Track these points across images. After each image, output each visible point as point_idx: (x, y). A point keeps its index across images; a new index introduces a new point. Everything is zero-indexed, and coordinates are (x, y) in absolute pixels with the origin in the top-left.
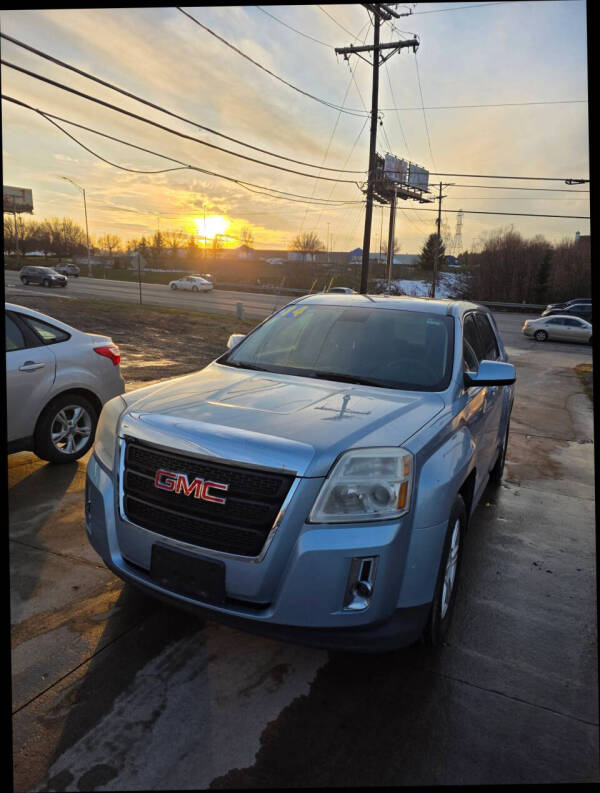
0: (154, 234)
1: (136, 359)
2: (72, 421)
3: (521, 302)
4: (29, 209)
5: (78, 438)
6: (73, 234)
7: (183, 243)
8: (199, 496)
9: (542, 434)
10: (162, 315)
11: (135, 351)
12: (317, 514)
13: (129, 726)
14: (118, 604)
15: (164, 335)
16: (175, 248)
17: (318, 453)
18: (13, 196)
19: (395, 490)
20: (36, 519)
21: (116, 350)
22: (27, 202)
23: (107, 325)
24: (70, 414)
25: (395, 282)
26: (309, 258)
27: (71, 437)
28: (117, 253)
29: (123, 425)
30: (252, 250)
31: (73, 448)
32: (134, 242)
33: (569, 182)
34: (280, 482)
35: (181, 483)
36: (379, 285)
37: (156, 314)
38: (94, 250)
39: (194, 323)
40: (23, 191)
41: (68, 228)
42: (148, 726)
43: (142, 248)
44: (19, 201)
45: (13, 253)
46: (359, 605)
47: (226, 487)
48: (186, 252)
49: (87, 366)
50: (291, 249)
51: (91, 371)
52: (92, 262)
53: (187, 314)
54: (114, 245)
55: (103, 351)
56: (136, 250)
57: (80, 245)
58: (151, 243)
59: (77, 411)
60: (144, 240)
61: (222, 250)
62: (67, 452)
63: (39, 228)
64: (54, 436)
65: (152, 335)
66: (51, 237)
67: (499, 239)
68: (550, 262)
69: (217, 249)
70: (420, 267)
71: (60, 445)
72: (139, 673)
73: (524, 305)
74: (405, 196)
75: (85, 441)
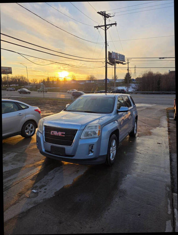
0: (47, 78)
1: (44, 113)
2: (30, 127)
3: (153, 91)
4: (11, 73)
5: (31, 132)
6: (23, 79)
7: (55, 80)
8: (60, 135)
9: (150, 126)
10: (50, 101)
11: (43, 111)
12: (82, 137)
13: (48, 180)
14: (44, 162)
15: (51, 106)
16: (53, 81)
17: (82, 126)
18: (6, 70)
19: (97, 132)
20: (24, 149)
21: (39, 110)
22: (10, 71)
23: (35, 104)
24: (29, 126)
25: (117, 87)
26: (92, 82)
27: (30, 131)
28: (36, 84)
29: (44, 123)
30: (75, 80)
31: (30, 134)
32: (41, 80)
33: (160, 58)
34: (75, 131)
35: (56, 133)
36: (112, 88)
37: (48, 100)
38: (30, 83)
39: (59, 102)
40: (9, 68)
41: (22, 77)
42: (51, 179)
43: (44, 82)
44: (8, 71)
45: (6, 85)
46: (91, 154)
47: (65, 133)
48: (56, 82)
49: (33, 114)
50: (87, 80)
51: (34, 115)
52: (29, 87)
53: (57, 100)
54: (36, 82)
55: (36, 110)
56: (42, 82)
57: (26, 82)
58: (46, 80)
59: (31, 125)
60: (44, 80)
61: (67, 81)
62: (29, 135)
63: (14, 78)
64: (26, 131)
65: (47, 106)
66: (17, 80)
67: (146, 73)
68: (160, 79)
69: (65, 81)
70: (124, 83)
71: (27, 133)
72: (49, 172)
73: (154, 92)
74: (118, 63)
75: (33, 132)
